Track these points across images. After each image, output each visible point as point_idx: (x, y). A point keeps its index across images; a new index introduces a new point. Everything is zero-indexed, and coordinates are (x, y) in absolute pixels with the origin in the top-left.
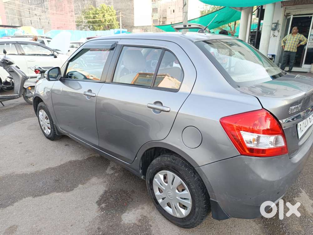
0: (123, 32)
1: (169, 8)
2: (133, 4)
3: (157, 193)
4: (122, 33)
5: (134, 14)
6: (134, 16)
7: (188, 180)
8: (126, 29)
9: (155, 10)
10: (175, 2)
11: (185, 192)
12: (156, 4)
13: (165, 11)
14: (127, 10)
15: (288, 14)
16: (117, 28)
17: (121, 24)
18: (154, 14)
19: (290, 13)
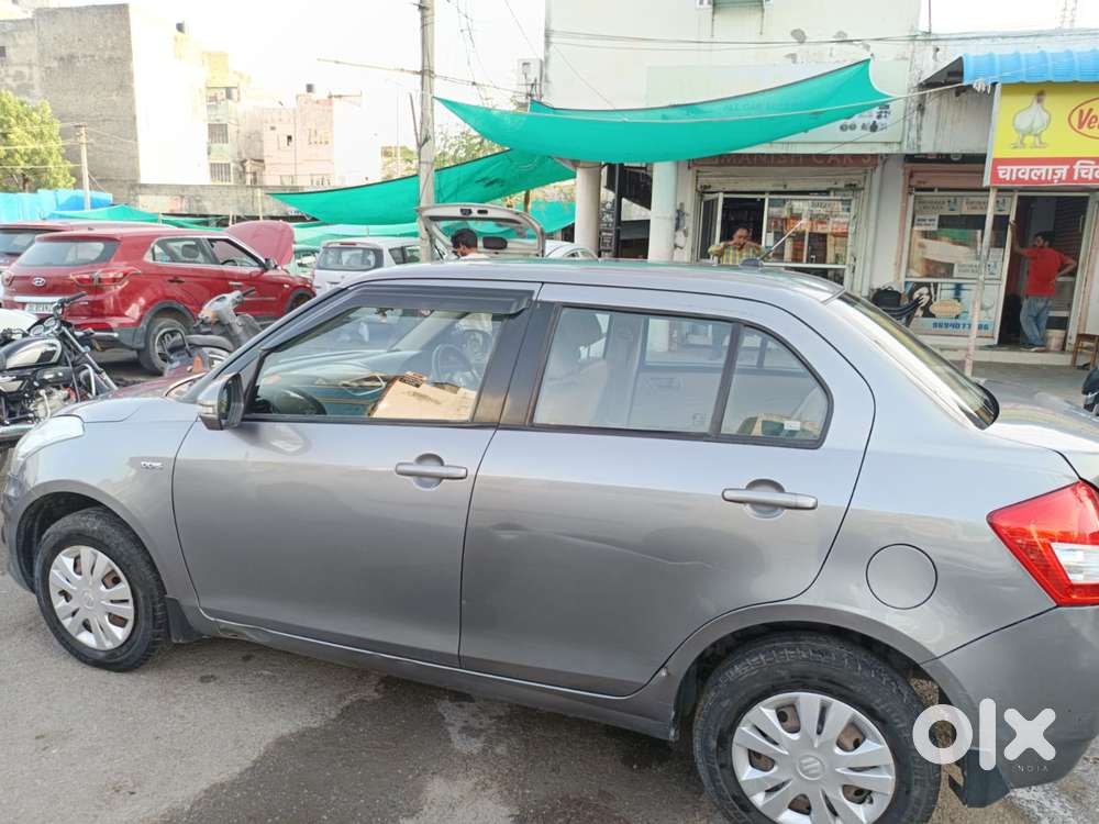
0: (95, 205)
1: (273, 128)
2: (133, 102)
3: (746, 773)
4: (93, 207)
5: (136, 140)
6: (137, 147)
7: (882, 706)
8: (109, 191)
9: (217, 132)
10: (294, 111)
11: (869, 746)
12: (219, 111)
13: (255, 137)
14: (104, 121)
15: (706, 187)
16: (65, 186)
17: (86, 173)
18: (215, 146)
19: (710, 187)
